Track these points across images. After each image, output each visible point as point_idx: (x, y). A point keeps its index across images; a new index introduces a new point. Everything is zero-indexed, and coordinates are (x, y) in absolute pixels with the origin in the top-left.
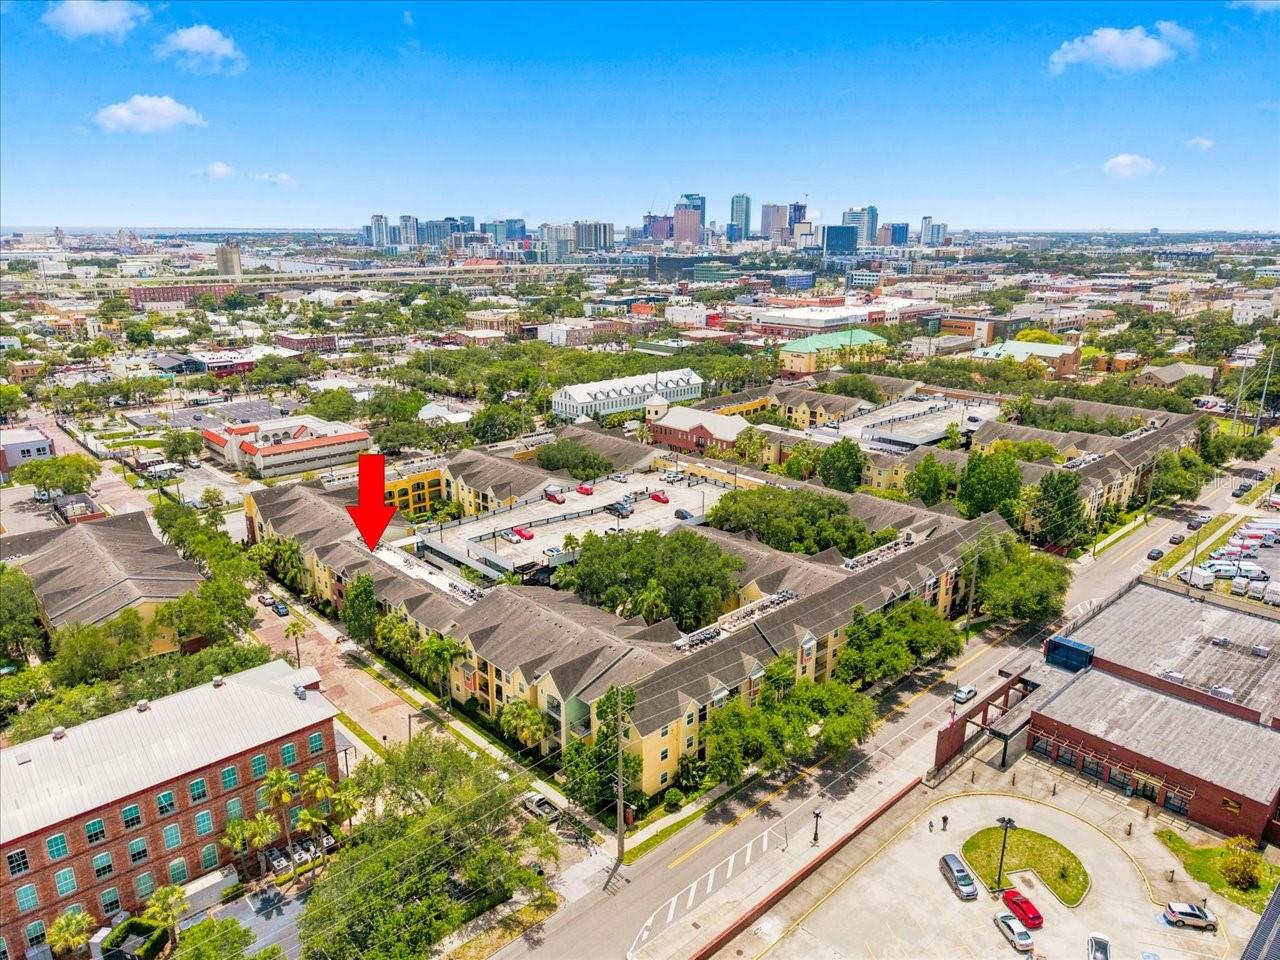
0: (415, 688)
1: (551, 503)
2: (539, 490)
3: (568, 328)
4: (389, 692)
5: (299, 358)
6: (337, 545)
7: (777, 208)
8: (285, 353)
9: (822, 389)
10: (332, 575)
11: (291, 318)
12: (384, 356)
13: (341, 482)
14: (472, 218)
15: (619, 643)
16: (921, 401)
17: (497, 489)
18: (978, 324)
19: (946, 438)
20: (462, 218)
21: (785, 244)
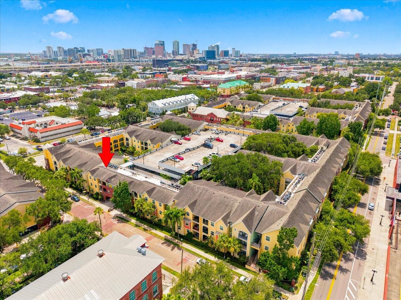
0: (156, 230)
1: (177, 145)
2: (169, 139)
3: (136, 82)
4: (144, 233)
5: (38, 95)
6: (98, 169)
7: (188, 45)
8: (32, 93)
9: (241, 99)
10: (100, 182)
11: (26, 81)
12: (70, 94)
13: (85, 141)
14: (84, 48)
15: (263, 204)
16: (278, 102)
17: (152, 140)
18: (272, 78)
19: (298, 113)
20: (80, 48)
21: (191, 56)
